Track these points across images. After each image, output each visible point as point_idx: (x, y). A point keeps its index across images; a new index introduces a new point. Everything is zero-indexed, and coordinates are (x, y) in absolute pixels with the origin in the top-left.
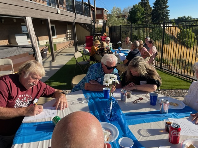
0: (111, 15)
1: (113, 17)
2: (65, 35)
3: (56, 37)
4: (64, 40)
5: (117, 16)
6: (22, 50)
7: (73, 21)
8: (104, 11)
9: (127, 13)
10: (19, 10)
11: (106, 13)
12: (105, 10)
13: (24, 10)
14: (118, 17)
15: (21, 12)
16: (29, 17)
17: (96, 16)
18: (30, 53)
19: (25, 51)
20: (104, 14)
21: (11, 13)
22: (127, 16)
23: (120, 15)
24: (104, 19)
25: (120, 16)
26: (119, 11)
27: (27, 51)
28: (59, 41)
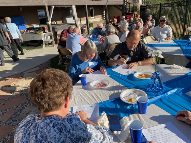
2: (101, 15)
3: (94, 17)
4: (101, 20)
7: (105, 4)
16: (74, 6)
28: (96, 21)
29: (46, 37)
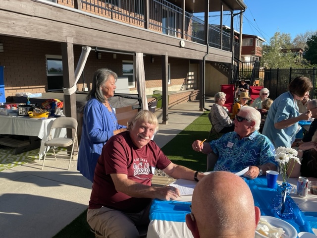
0: (270, 47)
1: (273, 51)
2: (184, 79)
3: (169, 83)
4: (182, 89)
5: (282, 50)
6: (124, 102)
7: (202, 59)
8: (257, 40)
9: (304, 44)
10: (128, 43)
11: (261, 45)
12: (259, 39)
13: (136, 42)
14: (284, 51)
15: (131, 45)
16: (140, 53)
17: (241, 49)
18: (135, 107)
19: (128, 104)
20: (256, 46)
21: (119, 46)
22: (302, 50)
23: (288, 48)
24: (256, 55)
25: (287, 50)
26: (287, 40)
27: (130, 104)
29: (53, 131)
